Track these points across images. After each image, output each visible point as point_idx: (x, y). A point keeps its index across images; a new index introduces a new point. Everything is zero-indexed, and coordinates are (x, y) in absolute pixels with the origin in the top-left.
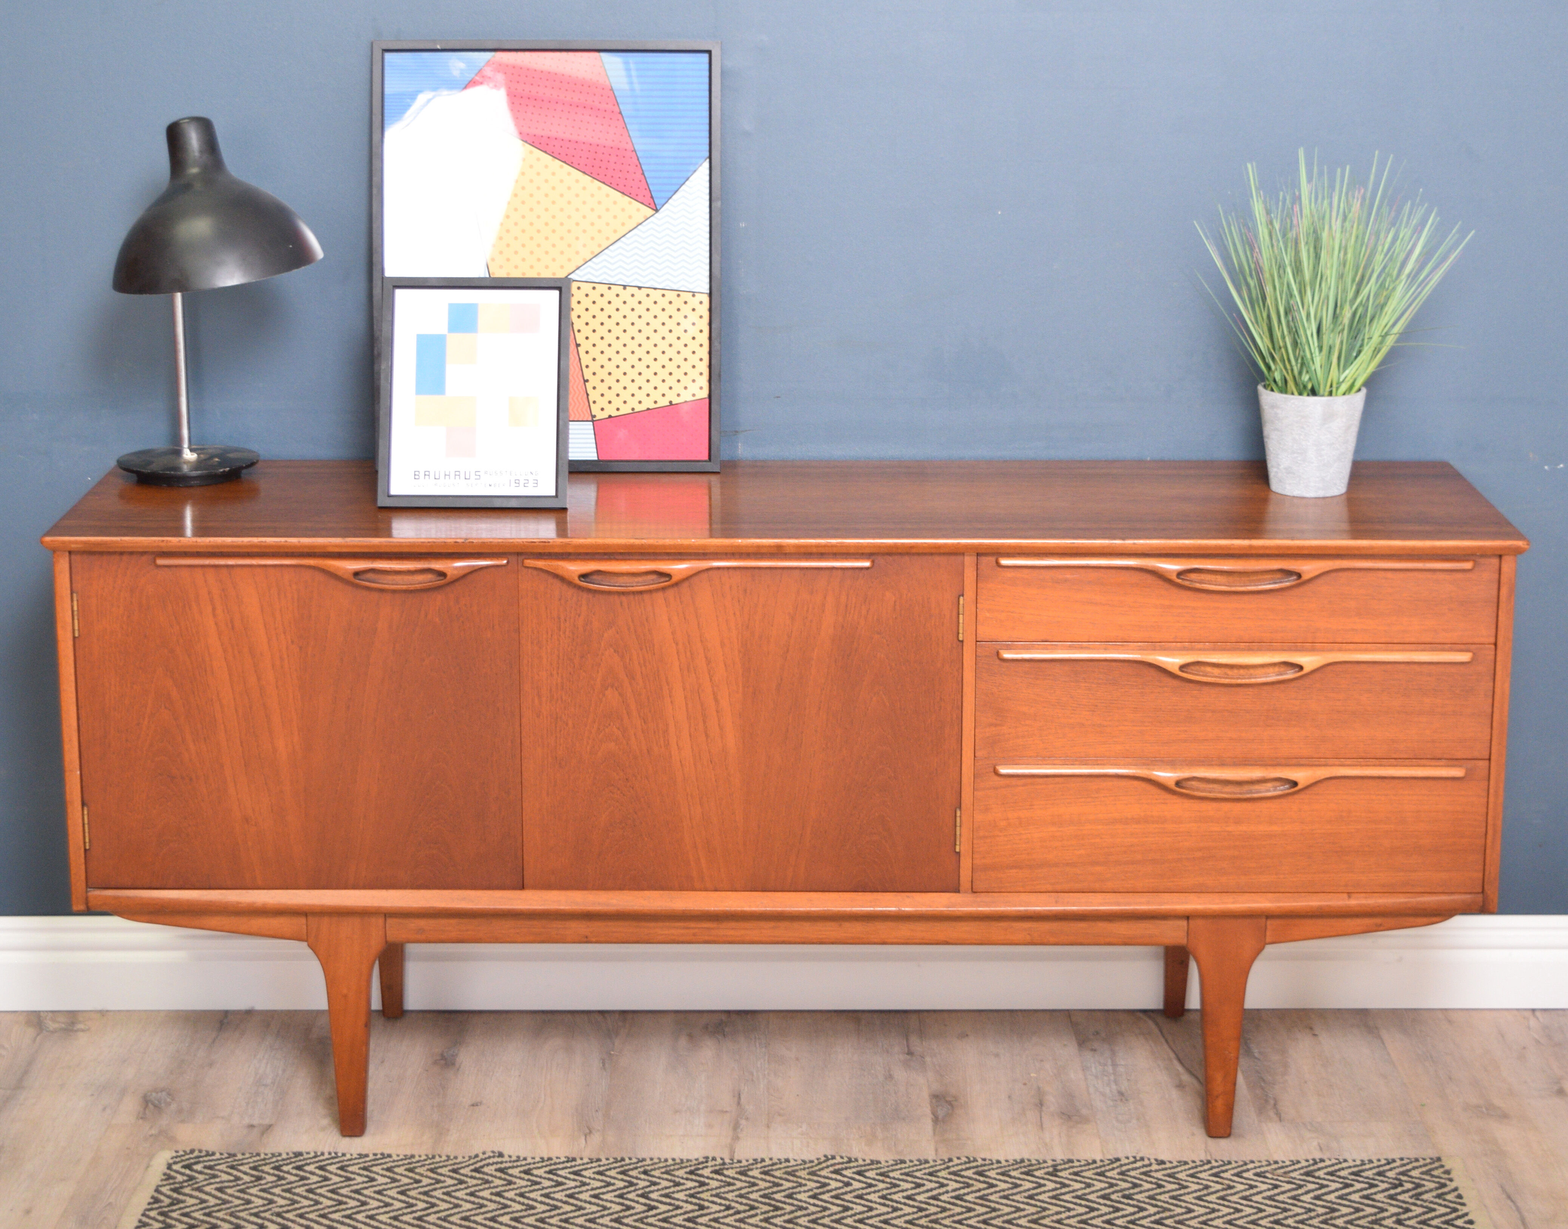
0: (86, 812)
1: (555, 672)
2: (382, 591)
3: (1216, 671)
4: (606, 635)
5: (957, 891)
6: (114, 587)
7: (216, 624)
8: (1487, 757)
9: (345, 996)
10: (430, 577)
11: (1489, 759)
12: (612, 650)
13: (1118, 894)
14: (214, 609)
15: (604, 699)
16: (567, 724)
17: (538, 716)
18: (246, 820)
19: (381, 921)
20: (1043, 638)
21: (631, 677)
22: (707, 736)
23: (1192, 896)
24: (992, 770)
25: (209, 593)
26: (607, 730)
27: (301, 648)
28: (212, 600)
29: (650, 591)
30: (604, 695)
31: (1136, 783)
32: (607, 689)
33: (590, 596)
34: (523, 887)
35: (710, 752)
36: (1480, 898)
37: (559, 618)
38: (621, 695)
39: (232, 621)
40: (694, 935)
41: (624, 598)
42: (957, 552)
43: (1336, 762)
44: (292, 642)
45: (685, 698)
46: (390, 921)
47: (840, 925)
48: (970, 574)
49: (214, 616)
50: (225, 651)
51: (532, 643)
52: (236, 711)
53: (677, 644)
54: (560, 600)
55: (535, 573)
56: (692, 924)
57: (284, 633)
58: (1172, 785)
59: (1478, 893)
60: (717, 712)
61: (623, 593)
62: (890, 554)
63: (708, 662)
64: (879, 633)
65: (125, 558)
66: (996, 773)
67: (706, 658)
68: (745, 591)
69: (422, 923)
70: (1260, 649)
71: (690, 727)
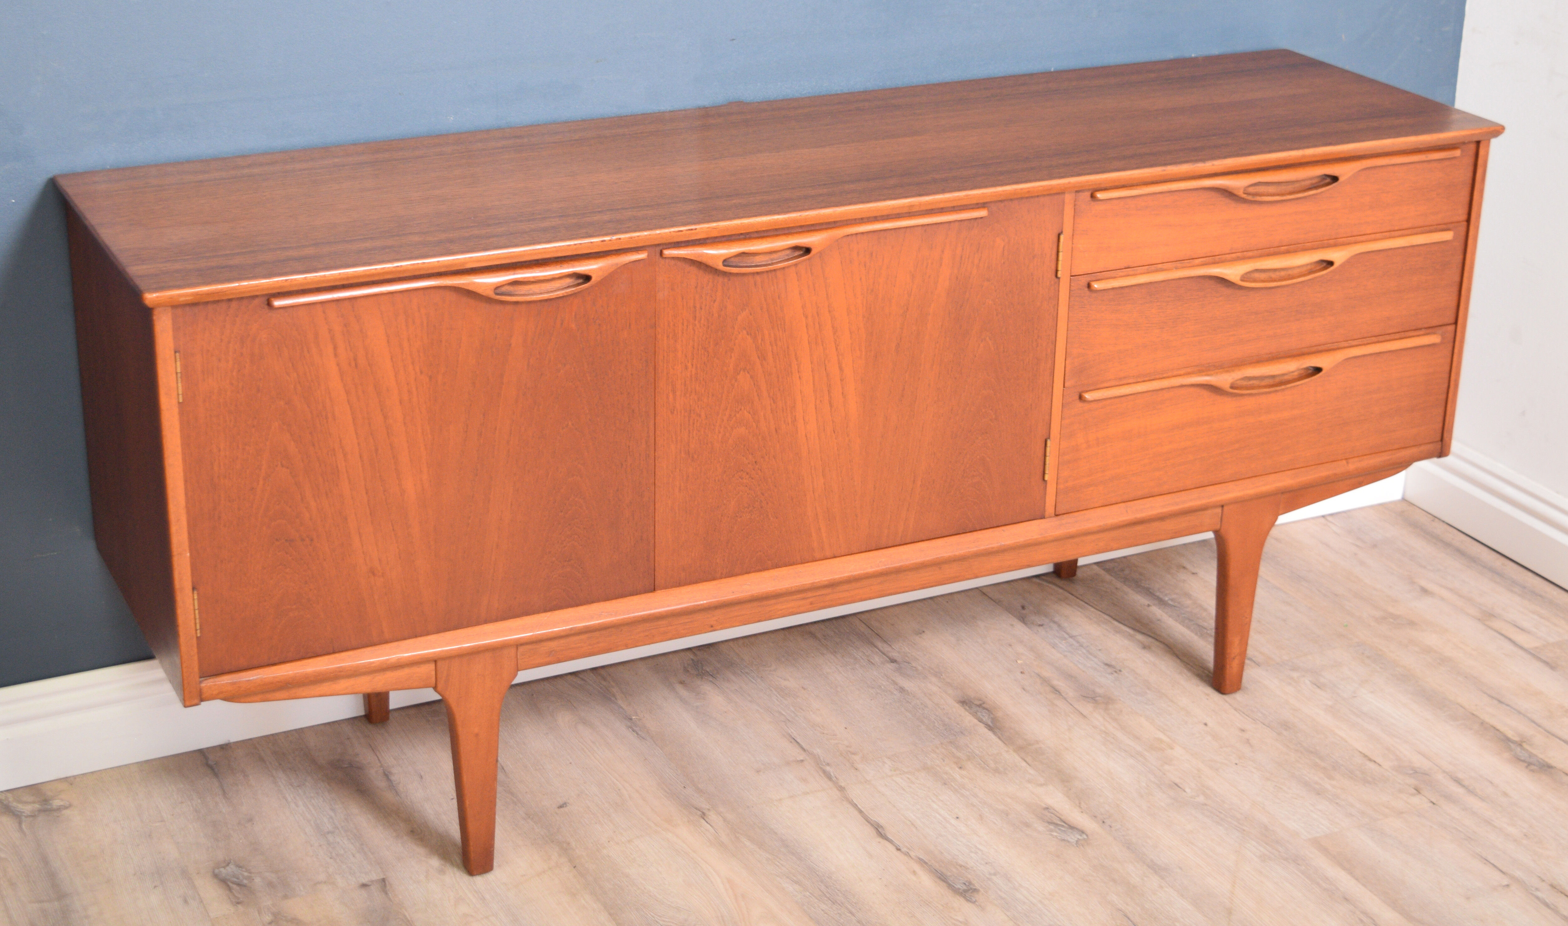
0: (196, 597)
1: (689, 365)
2: (516, 303)
3: (1263, 276)
4: (740, 318)
5: (1043, 517)
6: (222, 340)
7: (338, 365)
8: (1452, 320)
9: (477, 735)
10: (569, 281)
11: (1456, 323)
12: (745, 332)
13: (1173, 495)
14: (335, 348)
15: (736, 384)
16: (700, 416)
17: (672, 413)
18: (372, 572)
19: (513, 651)
20: (1126, 265)
21: (763, 357)
22: (831, 406)
23: (1231, 486)
24: (1077, 397)
25: (330, 331)
26: (738, 415)
27: (430, 377)
28: (333, 338)
29: (784, 268)
30: (736, 380)
31: (1192, 389)
32: (738, 374)
33: (726, 280)
34: (654, 590)
35: (833, 422)
36: (1439, 446)
37: (695, 307)
38: (752, 377)
39: (355, 359)
40: (811, 604)
41: (758, 278)
42: (1060, 192)
43: (1346, 344)
44: (421, 373)
45: (813, 371)
46: (521, 649)
47: (940, 568)
48: (1068, 211)
49: (336, 355)
50: (348, 393)
51: (668, 337)
52: (361, 457)
53: (806, 317)
54: (696, 287)
55: (673, 262)
56: (810, 594)
57: (413, 363)
58: (1226, 386)
59: (1437, 442)
60: (842, 380)
61: (758, 273)
62: (1001, 201)
63: (835, 332)
64: (988, 280)
65: (234, 304)
66: (1081, 397)
67: (833, 327)
68: (872, 254)
69: (553, 645)
70: (1295, 251)
71: (816, 399)
